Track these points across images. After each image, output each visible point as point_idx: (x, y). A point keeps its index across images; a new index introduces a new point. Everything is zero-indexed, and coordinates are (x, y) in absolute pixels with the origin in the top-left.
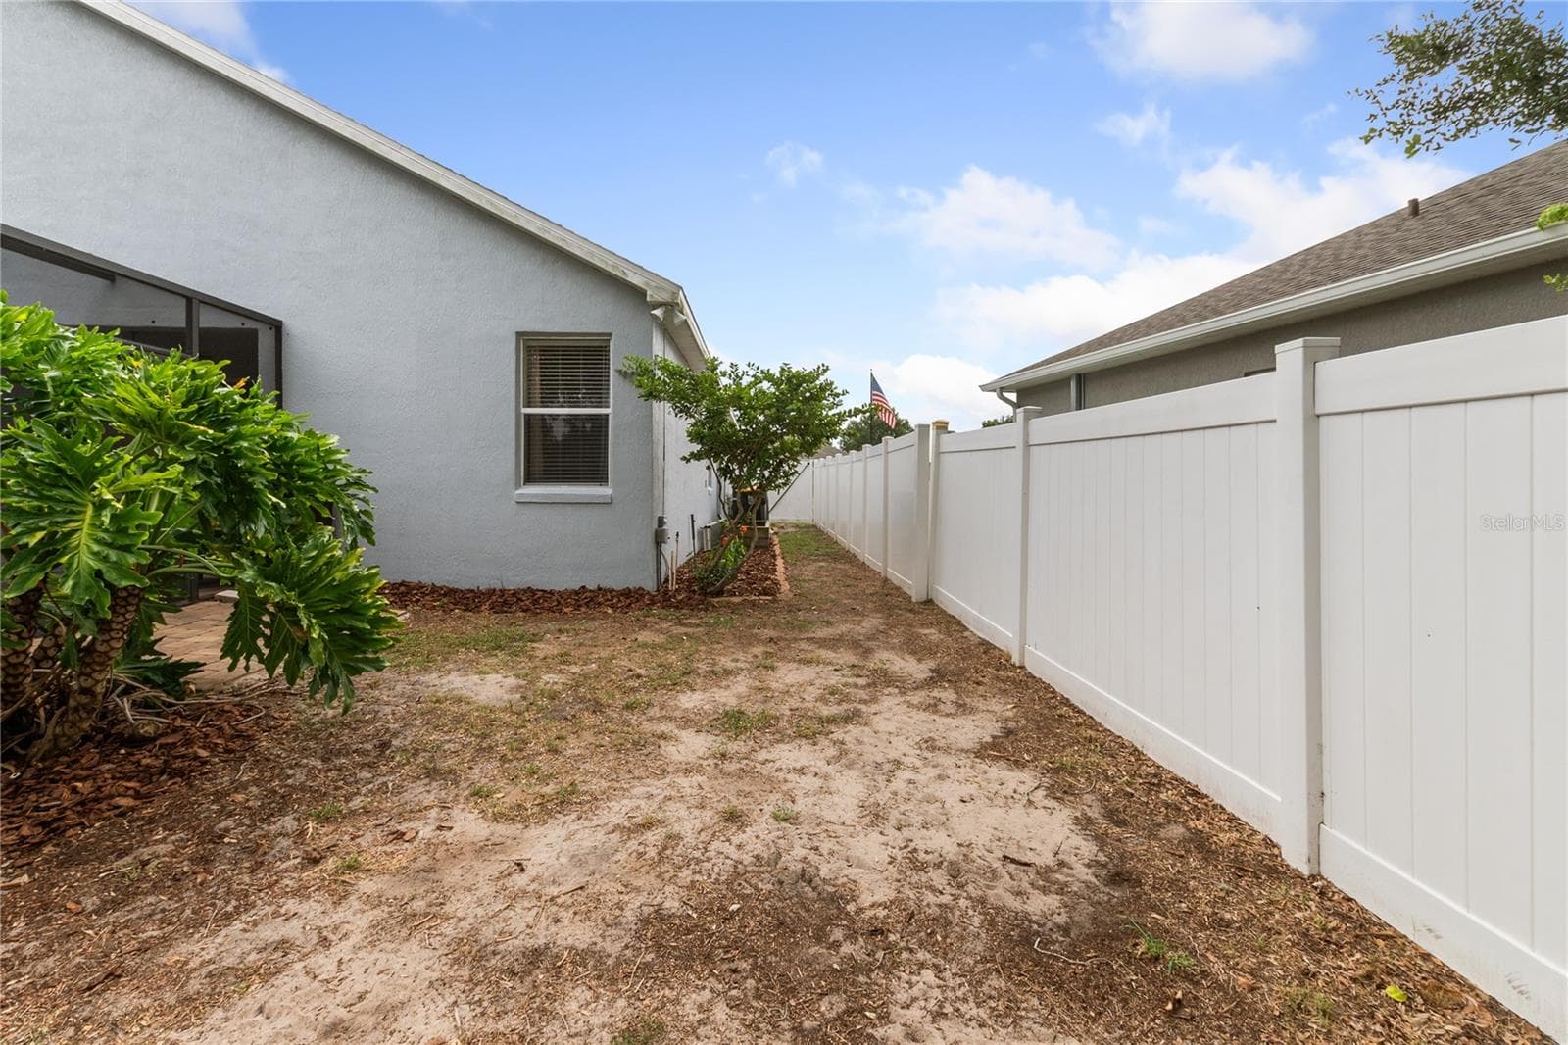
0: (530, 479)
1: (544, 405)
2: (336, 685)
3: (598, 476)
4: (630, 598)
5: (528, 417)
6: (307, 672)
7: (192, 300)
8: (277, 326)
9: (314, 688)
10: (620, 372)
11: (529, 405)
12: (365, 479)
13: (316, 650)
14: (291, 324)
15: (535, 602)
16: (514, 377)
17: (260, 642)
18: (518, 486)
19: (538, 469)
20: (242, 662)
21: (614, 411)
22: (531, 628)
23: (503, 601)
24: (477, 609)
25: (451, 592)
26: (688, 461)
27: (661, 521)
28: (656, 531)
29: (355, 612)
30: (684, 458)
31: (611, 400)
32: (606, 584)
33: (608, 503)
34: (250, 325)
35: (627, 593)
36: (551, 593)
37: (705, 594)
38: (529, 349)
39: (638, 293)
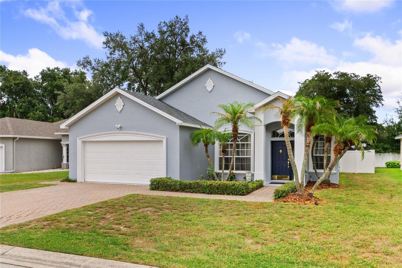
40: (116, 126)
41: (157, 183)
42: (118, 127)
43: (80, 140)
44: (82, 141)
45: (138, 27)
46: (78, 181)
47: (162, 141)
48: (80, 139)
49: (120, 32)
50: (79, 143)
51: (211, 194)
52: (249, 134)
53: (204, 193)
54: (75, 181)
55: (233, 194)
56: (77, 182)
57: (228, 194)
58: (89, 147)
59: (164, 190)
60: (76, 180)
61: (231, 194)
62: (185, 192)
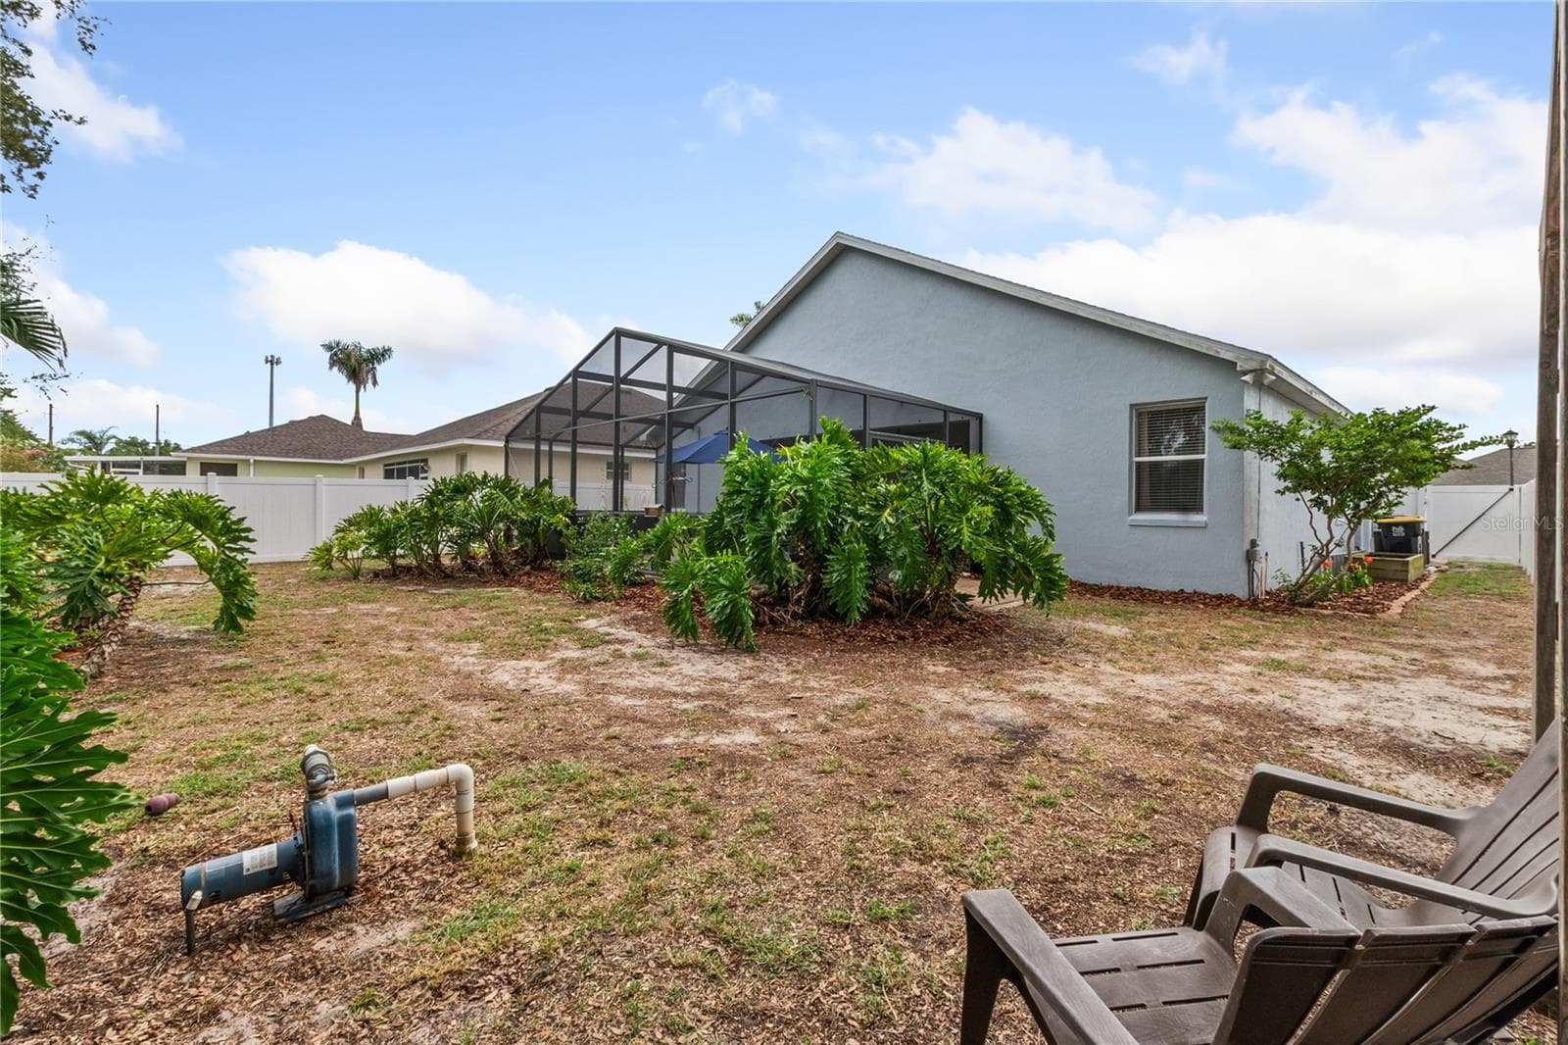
0: (1139, 508)
1: (1152, 453)
2: (1043, 603)
3: (1197, 508)
4: (1221, 602)
5: (1139, 464)
6: (1033, 595)
7: (946, 410)
8: (979, 417)
9: (1035, 602)
10: (1213, 428)
11: (1139, 454)
12: (1052, 509)
13: (1036, 585)
14: (988, 416)
15: (1143, 595)
16: (1128, 435)
17: (996, 590)
18: (1130, 514)
19: (1146, 500)
20: (988, 599)
21: (1209, 455)
22: (1139, 609)
23: (1119, 593)
24: (1101, 595)
25: (1082, 585)
26: (1283, 493)
27: (1254, 543)
28: (1248, 551)
29: (1052, 570)
30: (1279, 492)
31: (1206, 448)
32: (1202, 589)
33: (1205, 527)
34: (966, 418)
35: (1219, 597)
36: (1156, 592)
37: (1294, 604)
38: (1140, 415)
39: (1231, 365)
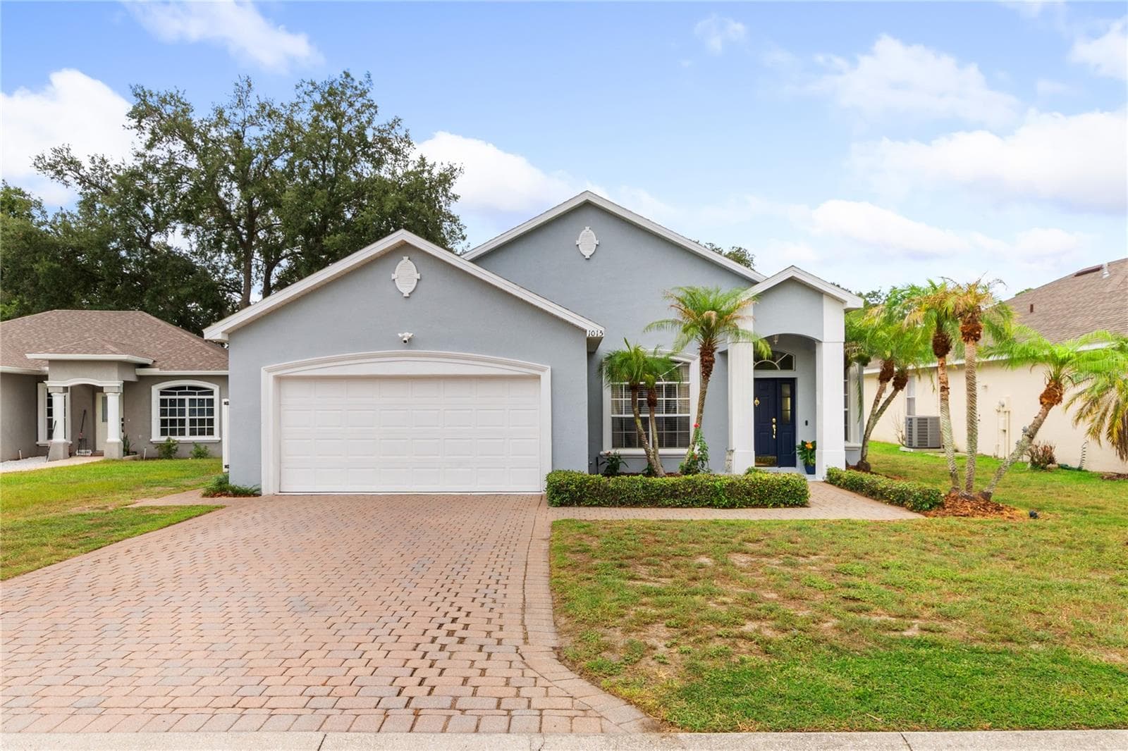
40: (400, 335)
41: (576, 487)
42: (405, 339)
43: (272, 374)
44: (274, 376)
45: (237, 85)
46: (264, 492)
47: (538, 377)
48: (269, 371)
49: (181, 92)
50: (267, 380)
51: (733, 506)
52: (685, 363)
53: (711, 505)
54: (254, 493)
55: (787, 505)
56: (260, 495)
57: (776, 506)
58: (296, 396)
59: (599, 505)
60: (259, 490)
61: (782, 505)
62: (659, 507)
